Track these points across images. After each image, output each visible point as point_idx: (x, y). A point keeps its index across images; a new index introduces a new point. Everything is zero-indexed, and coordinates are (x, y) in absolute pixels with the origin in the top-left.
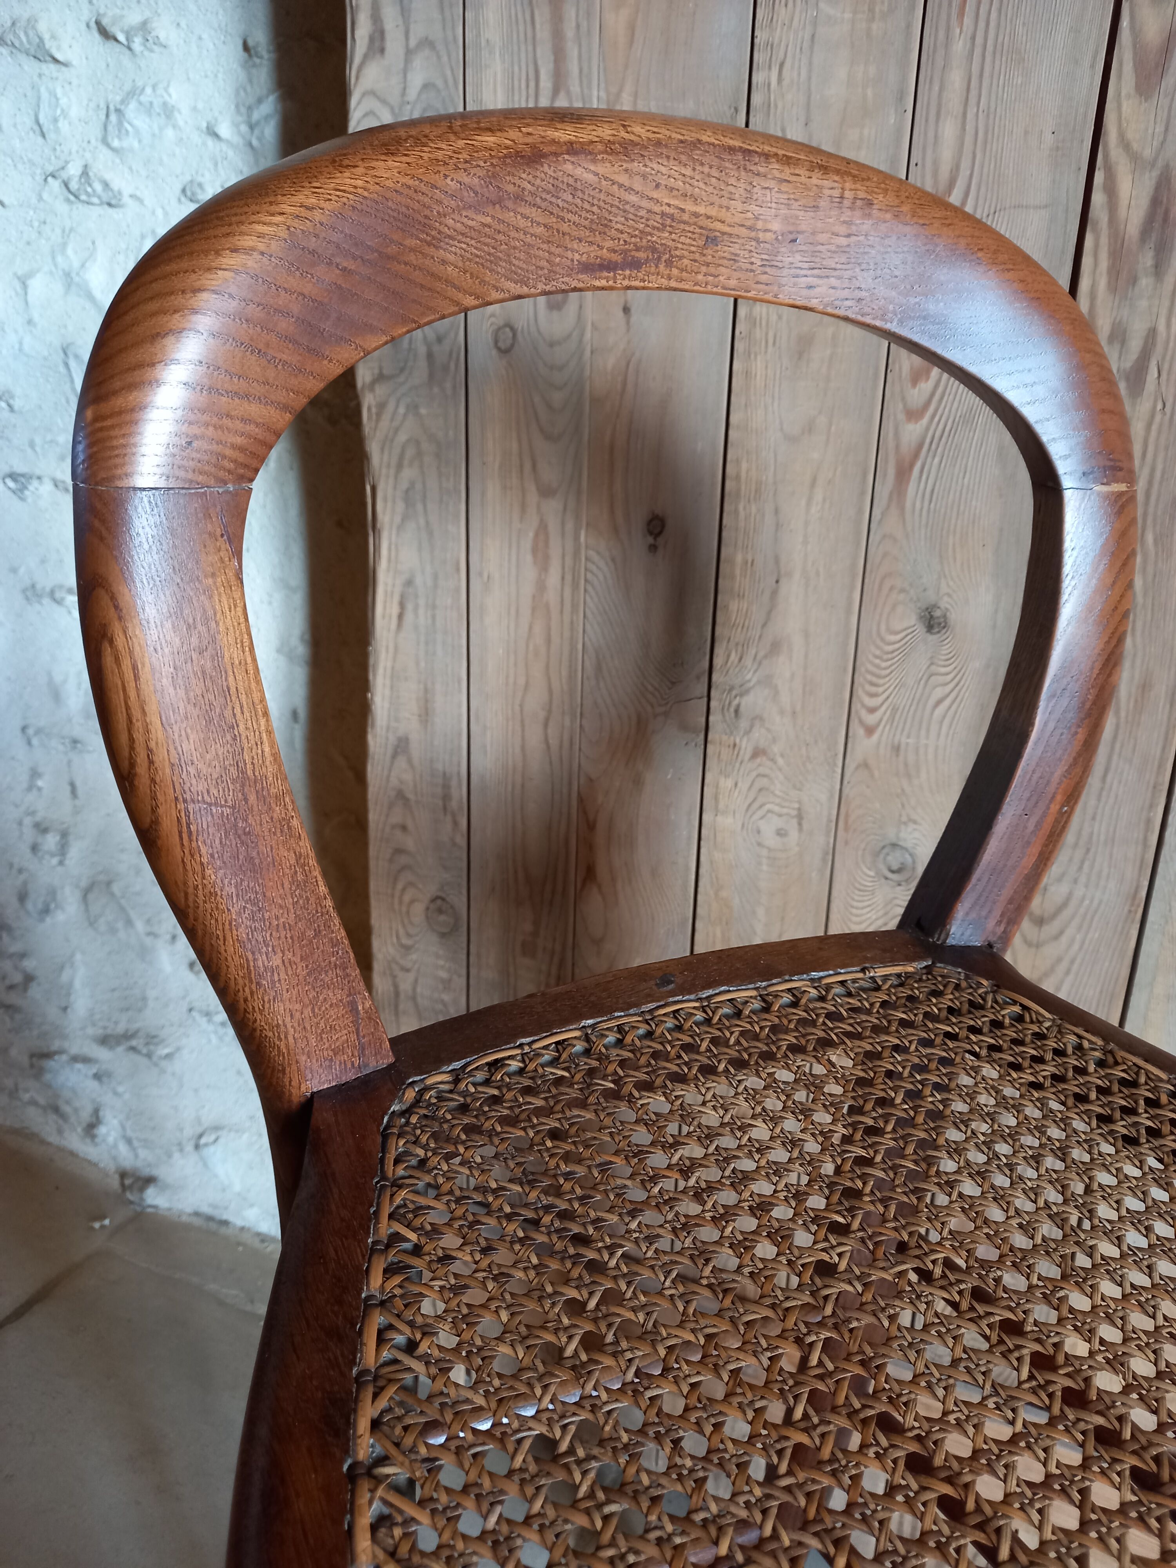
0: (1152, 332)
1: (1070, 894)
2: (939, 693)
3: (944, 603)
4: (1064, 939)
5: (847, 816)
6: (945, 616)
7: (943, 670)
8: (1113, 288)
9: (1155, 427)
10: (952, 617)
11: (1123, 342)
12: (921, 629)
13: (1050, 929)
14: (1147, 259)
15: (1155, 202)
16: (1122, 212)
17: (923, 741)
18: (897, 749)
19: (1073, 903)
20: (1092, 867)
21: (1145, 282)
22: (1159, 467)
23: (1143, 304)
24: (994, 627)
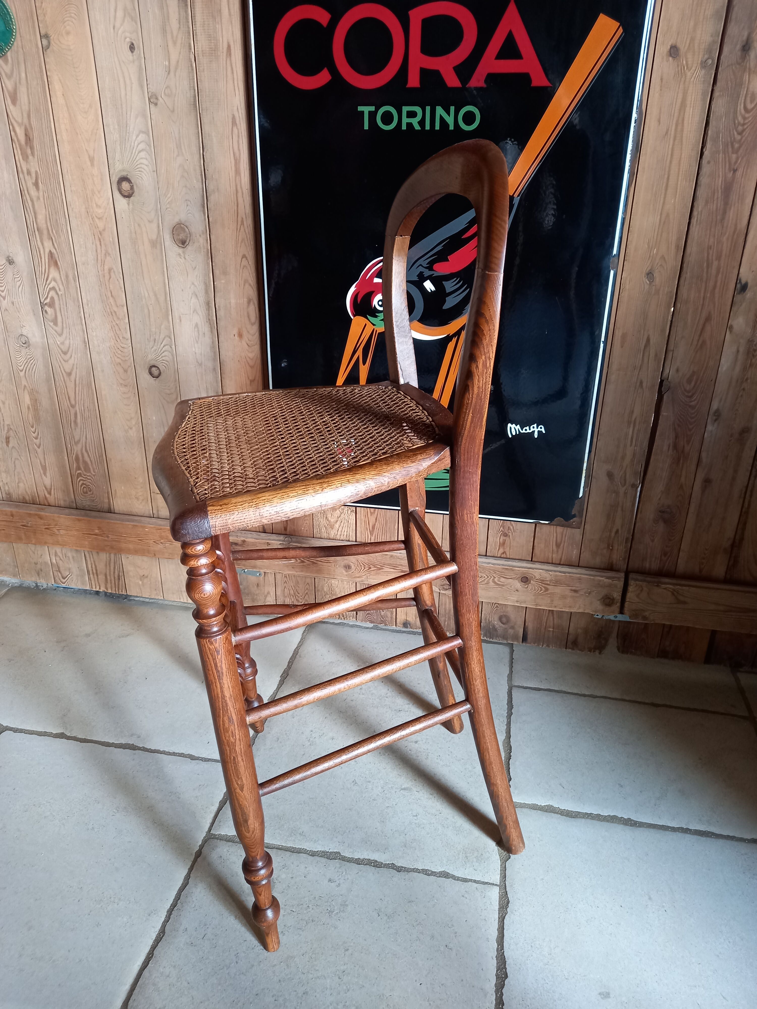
0: (36, 172)
1: (70, 343)
2: (18, 283)
3: (11, 255)
4: (73, 358)
5: (6, 327)
6: (13, 259)
7: (17, 276)
8: (23, 159)
9: (45, 199)
10: (14, 259)
11: (31, 175)
12: (8, 264)
13: (69, 355)
14: (29, 151)
15: (26, 135)
16: (19, 137)
17: (19, 300)
18: (13, 303)
19: (71, 346)
20: (72, 333)
21: (31, 157)
22: (50, 211)
23: (32, 164)
24: (26, 261)
